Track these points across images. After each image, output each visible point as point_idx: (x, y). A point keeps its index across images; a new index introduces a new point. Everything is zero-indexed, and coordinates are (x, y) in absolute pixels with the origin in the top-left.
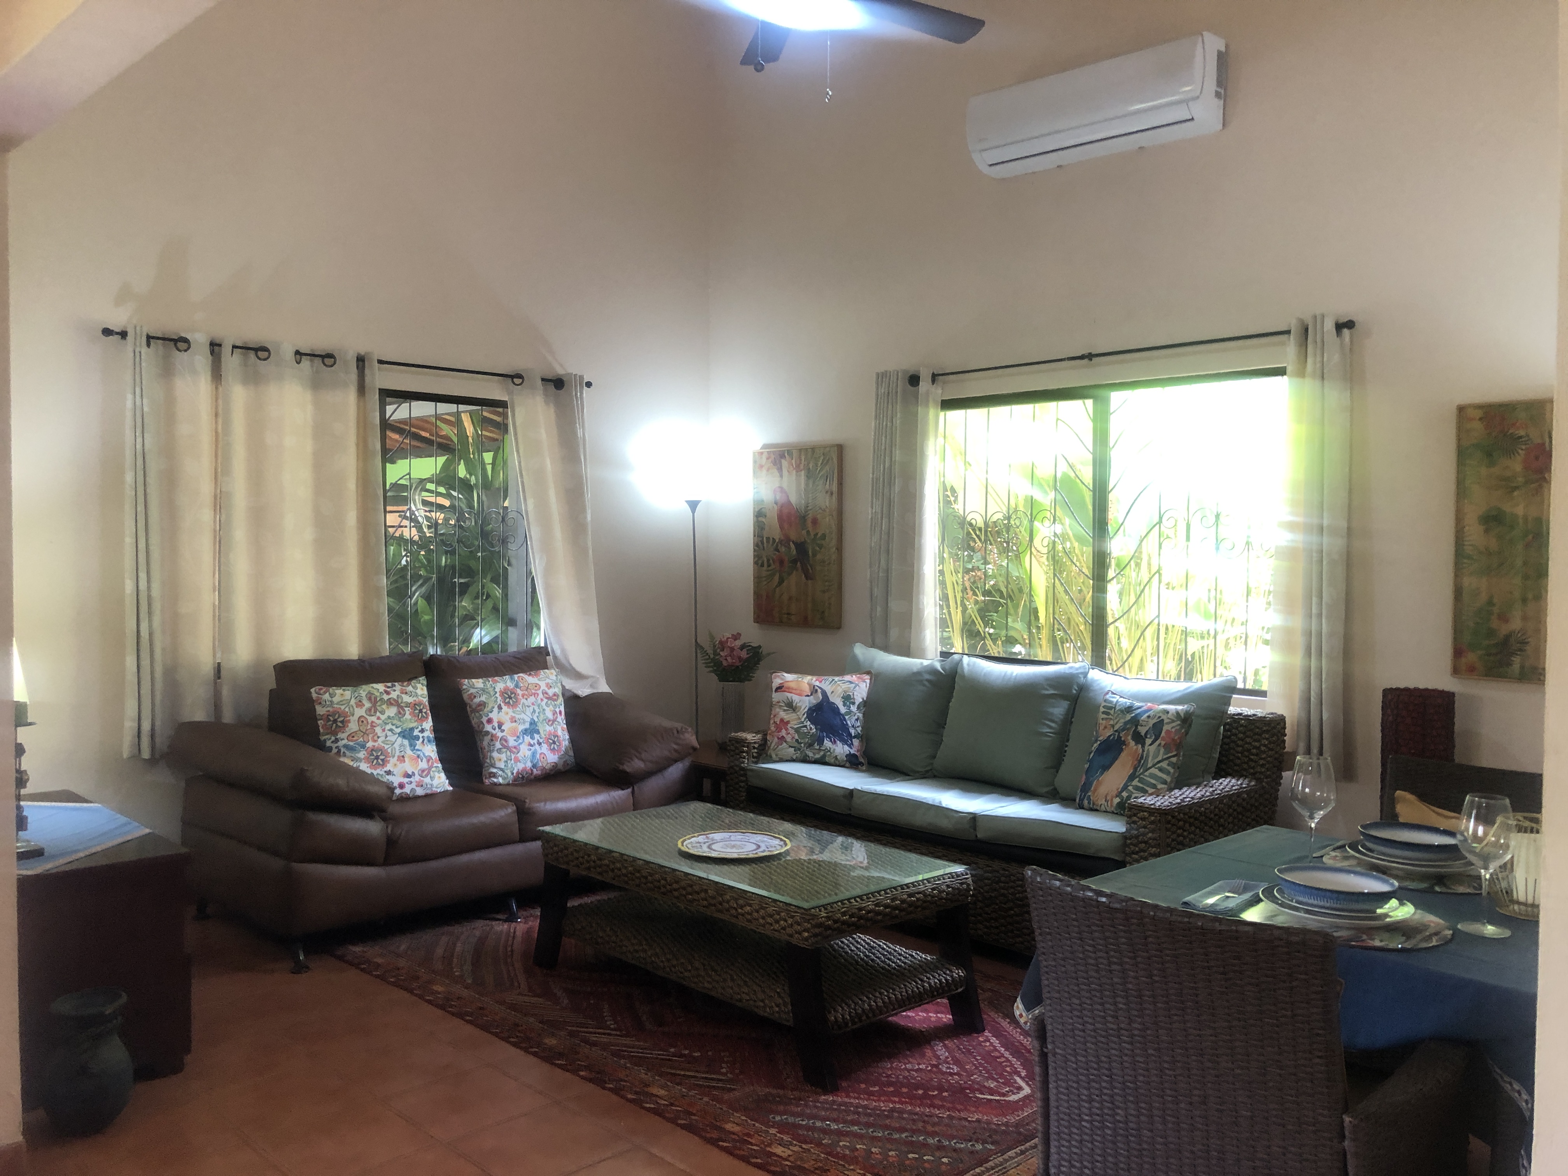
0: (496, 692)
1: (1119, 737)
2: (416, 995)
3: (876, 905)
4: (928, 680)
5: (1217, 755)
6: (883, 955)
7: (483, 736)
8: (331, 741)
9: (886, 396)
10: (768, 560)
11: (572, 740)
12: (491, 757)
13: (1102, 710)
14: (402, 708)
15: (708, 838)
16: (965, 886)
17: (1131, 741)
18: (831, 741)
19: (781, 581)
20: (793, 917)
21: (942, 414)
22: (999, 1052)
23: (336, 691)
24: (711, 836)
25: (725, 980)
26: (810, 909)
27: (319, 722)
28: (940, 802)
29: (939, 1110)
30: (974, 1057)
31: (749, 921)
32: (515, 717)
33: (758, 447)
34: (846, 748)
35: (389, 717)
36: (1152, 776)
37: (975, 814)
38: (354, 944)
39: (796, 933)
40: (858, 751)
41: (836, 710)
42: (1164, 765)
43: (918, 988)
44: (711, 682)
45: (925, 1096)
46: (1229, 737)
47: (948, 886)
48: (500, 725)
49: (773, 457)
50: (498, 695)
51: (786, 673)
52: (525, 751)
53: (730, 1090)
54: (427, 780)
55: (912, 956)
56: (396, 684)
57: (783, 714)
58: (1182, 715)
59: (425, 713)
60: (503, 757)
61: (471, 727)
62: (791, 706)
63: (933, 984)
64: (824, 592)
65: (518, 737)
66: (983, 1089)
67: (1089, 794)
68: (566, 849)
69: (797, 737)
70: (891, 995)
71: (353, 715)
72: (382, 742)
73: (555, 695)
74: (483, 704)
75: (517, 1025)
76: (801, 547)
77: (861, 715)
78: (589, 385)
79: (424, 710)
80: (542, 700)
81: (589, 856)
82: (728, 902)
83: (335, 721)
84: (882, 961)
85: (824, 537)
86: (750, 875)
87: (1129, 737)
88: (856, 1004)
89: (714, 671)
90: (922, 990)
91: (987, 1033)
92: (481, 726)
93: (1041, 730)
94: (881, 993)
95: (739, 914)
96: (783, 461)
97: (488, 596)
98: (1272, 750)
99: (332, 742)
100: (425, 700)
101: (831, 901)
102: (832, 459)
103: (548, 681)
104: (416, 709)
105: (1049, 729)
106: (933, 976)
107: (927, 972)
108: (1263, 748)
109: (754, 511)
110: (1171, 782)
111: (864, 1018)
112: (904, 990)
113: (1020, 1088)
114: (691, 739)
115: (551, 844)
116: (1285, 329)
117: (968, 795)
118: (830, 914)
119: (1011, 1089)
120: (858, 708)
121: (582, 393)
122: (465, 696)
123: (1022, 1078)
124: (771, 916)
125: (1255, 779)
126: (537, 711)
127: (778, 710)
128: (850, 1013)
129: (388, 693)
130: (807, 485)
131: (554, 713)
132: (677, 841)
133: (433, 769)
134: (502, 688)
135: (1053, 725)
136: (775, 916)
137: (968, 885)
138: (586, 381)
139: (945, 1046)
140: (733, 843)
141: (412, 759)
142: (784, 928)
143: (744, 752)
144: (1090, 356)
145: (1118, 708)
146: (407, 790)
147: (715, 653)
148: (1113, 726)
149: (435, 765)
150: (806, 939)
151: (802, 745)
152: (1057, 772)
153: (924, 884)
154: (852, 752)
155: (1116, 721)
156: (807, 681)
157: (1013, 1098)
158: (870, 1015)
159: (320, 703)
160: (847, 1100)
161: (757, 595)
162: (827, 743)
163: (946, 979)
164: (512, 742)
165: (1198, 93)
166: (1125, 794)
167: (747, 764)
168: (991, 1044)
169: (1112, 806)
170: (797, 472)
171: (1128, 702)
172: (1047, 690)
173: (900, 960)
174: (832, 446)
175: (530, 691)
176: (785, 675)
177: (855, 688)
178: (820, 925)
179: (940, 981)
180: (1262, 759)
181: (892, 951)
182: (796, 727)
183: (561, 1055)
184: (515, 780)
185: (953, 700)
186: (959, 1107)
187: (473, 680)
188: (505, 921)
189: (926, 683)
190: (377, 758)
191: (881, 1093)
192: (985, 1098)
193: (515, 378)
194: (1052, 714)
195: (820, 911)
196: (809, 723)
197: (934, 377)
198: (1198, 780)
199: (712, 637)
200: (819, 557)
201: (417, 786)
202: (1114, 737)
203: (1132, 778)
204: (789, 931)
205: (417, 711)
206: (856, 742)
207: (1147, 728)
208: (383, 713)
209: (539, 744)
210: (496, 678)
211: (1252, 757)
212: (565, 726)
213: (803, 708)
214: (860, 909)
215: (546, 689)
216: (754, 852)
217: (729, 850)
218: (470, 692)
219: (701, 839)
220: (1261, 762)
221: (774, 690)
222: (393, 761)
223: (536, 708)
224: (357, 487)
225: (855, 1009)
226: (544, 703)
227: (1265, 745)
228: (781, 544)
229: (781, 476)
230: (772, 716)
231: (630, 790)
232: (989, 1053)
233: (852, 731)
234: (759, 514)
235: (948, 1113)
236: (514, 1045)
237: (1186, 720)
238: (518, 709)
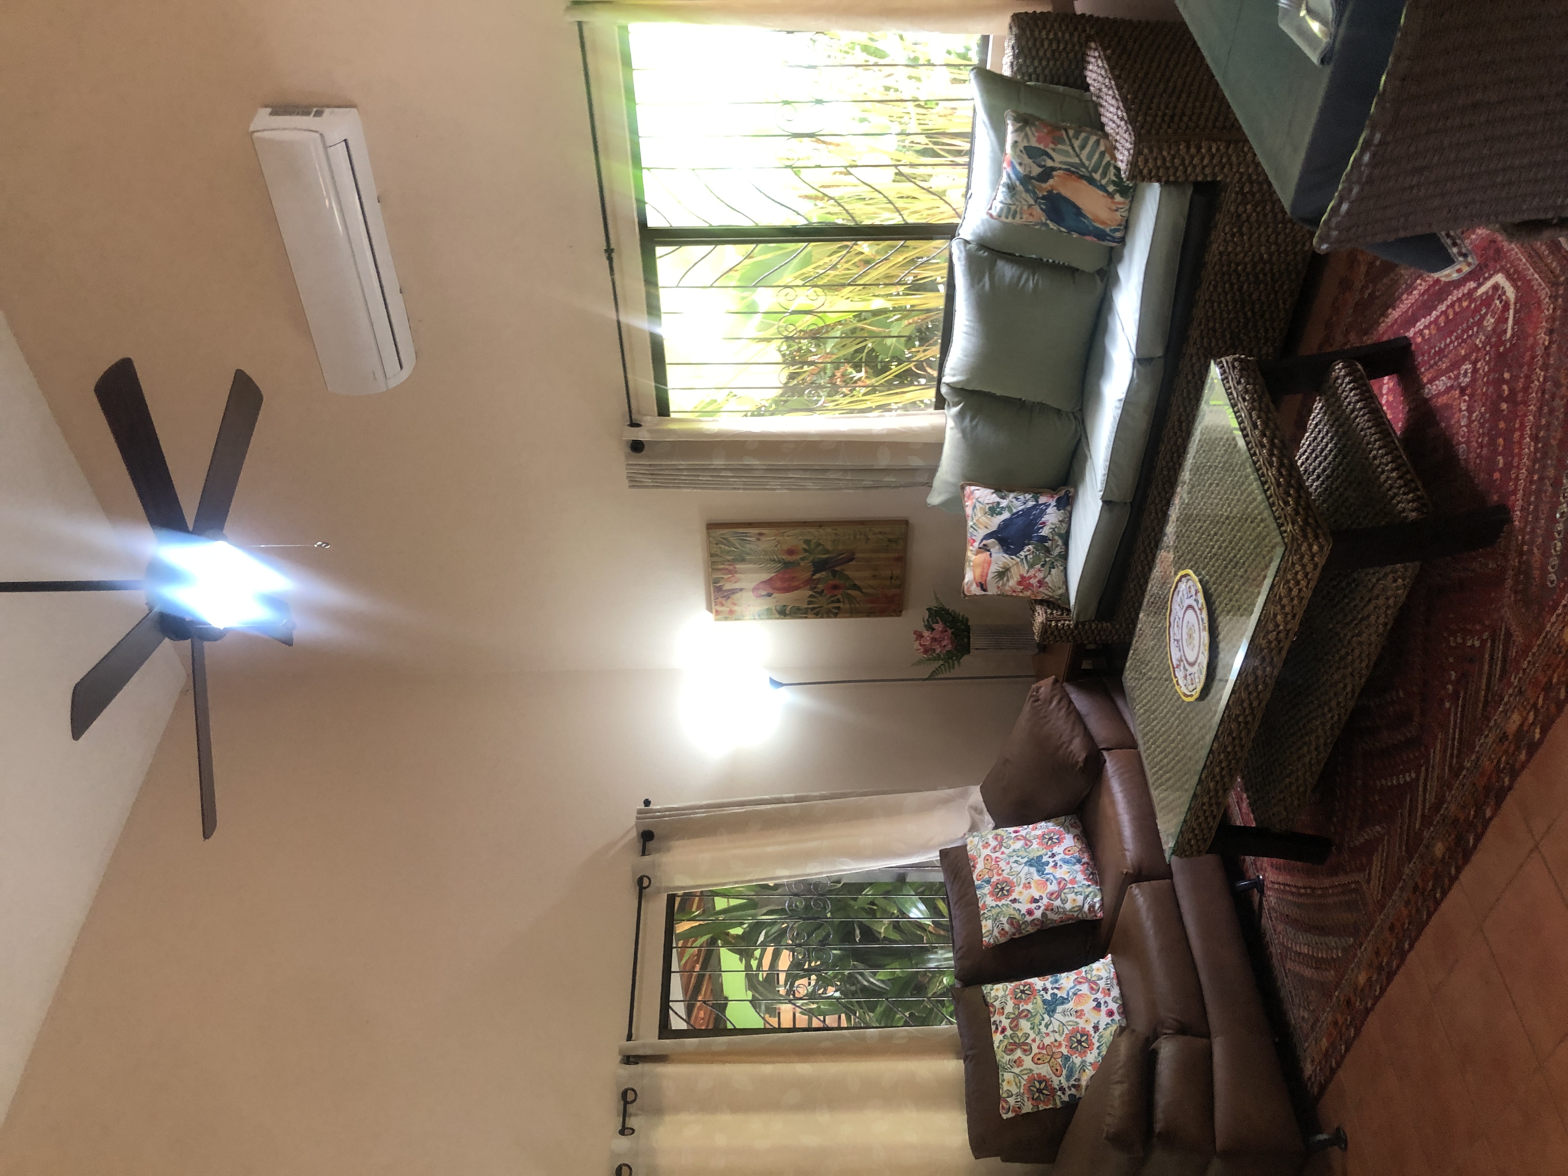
0: (997, 905)
1: (1043, 198)
2: (1374, 1005)
3: (1271, 465)
4: (972, 420)
5: (1061, 88)
6: (1316, 457)
7: (1047, 919)
8: (1062, 1096)
9: (654, 477)
10: (833, 602)
11: (1046, 818)
12: (1070, 911)
13: (1010, 220)
14: (1020, 1014)
15: (1178, 666)
16: (1236, 364)
17: (1048, 184)
18: (1042, 528)
19: (856, 587)
20: (1293, 564)
21: (673, 415)
22: (1438, 317)
23: (1005, 1088)
24: (1175, 663)
25: (1360, 643)
26: (1286, 544)
27: (1041, 1109)
28: (1120, 400)
29: (1533, 382)
30: (1447, 346)
31: (1294, 616)
32: (1024, 884)
33: (711, 616)
34: (1049, 510)
35: (1032, 1028)
36: (1090, 157)
37: (1134, 359)
38: (1302, 1070)
39: (1312, 559)
40: (1052, 497)
41: (1006, 524)
42: (1077, 143)
43: (1363, 415)
44: (970, 663)
45: (1511, 399)
46: (1038, 75)
47: (1239, 383)
48: (1035, 901)
49: (720, 599)
50: (1000, 904)
51: (963, 578)
52: (1063, 872)
53: (1509, 634)
54: (1102, 984)
55: (1317, 425)
56: (992, 1020)
57: (1012, 583)
58: (1019, 125)
59: (1024, 986)
60: (1071, 896)
61: (1038, 932)
62: (1002, 574)
63: (1357, 398)
64: (868, 539)
65: (1047, 880)
66: (1498, 331)
67: (1108, 230)
68: (1193, 829)
69: (1039, 566)
70: (1376, 446)
71: (1031, 1070)
72: (1061, 1035)
73: (996, 839)
74: (1011, 920)
75: (1416, 888)
76: (819, 566)
77: (1012, 495)
78: (647, 803)
79: (1022, 987)
80: (1003, 853)
81: (1203, 804)
82: (1270, 642)
83: (1040, 1091)
84: (1325, 459)
85: (807, 542)
86: (1233, 615)
87: (1044, 185)
88: (1391, 487)
89: (959, 659)
90: (1366, 410)
91: (1410, 334)
92: (1036, 922)
93: (1030, 290)
94: (1375, 458)
95: (1285, 629)
96: (725, 588)
97: (873, 903)
98: (1052, 26)
99: (1064, 1094)
100: (1010, 986)
101: (1271, 519)
102: (722, 534)
103: (980, 846)
104: (1021, 997)
105: (1029, 281)
106: (1346, 398)
107: (1341, 406)
108: (1051, 36)
109: (778, 618)
110: (1096, 135)
111: (1409, 477)
112: (1368, 431)
113: (1496, 287)
114: (1045, 686)
115: (1187, 847)
116: (576, 28)
117: (1106, 369)
118: (1289, 519)
119: (1497, 296)
120: (1003, 498)
121: (659, 811)
122: (1003, 940)
123: (1480, 285)
124: (1290, 590)
125: (1087, 44)
126: (1015, 858)
127: (1007, 588)
128: (1404, 494)
129: (1004, 1030)
130: (750, 562)
131: (1017, 839)
132: (1183, 701)
133: (1089, 977)
134: (991, 899)
135: (1024, 277)
136: (1291, 585)
137: (1235, 360)
138: (642, 806)
139: (1431, 382)
140: (1185, 636)
141: (1079, 1003)
142: (1306, 575)
143: (1057, 625)
144: (609, 251)
145: (1009, 201)
146: (1114, 1006)
147: (938, 658)
148: (1030, 206)
149: (1083, 974)
150: (1321, 547)
151: (1048, 559)
152: (1077, 270)
153: (1239, 411)
154: (1054, 503)
155: (1023, 202)
156: (972, 556)
157: (1511, 293)
158: (1404, 469)
159: (1019, 1108)
160: (1520, 494)
161: (870, 613)
162: (1045, 532)
163: (1349, 383)
164: (1053, 887)
165: (317, 135)
166: (1111, 188)
167: (1070, 621)
168: (1426, 327)
169: (1123, 203)
170: (736, 572)
171: (1002, 189)
172: (984, 286)
173: (1323, 438)
174: (709, 535)
175: (993, 865)
176: (966, 580)
177: (980, 502)
178: (1303, 530)
179: (1351, 390)
180: (1063, 36)
181: (1311, 448)
182: (1027, 567)
183: (1460, 839)
184: (1096, 883)
185: (993, 392)
186: (1527, 356)
187: (984, 931)
188: (1262, 892)
189: (974, 423)
190: (1079, 1042)
191: (1508, 452)
192: (1513, 329)
193: (642, 885)
194: (1012, 277)
195: (1285, 531)
196: (1022, 553)
197: (634, 424)
198: (1091, 106)
199: (920, 662)
200: (829, 546)
201: (1109, 995)
202: (1043, 204)
203: (1091, 181)
204: (1310, 567)
205: (1023, 996)
206: (1042, 500)
207: (1034, 166)
208: (1027, 1036)
209: (1053, 855)
210: (980, 905)
211: (1061, 48)
212: (1031, 826)
213: (1005, 560)
214: (1279, 485)
215: (990, 848)
216: (1198, 612)
217: (1196, 642)
218: (998, 935)
219: (1180, 674)
220: (1067, 36)
221: (984, 593)
222: (1082, 1024)
223: (1012, 860)
224: (770, 1062)
225: (1399, 488)
226: (1007, 851)
227: (1047, 35)
228: (815, 588)
229: (741, 590)
230: (1014, 594)
231: (1105, 753)
232: (1439, 329)
233: (1031, 504)
234: (783, 613)
235: (1538, 370)
236: (1444, 894)
237: (1024, 122)
238: (1015, 880)
